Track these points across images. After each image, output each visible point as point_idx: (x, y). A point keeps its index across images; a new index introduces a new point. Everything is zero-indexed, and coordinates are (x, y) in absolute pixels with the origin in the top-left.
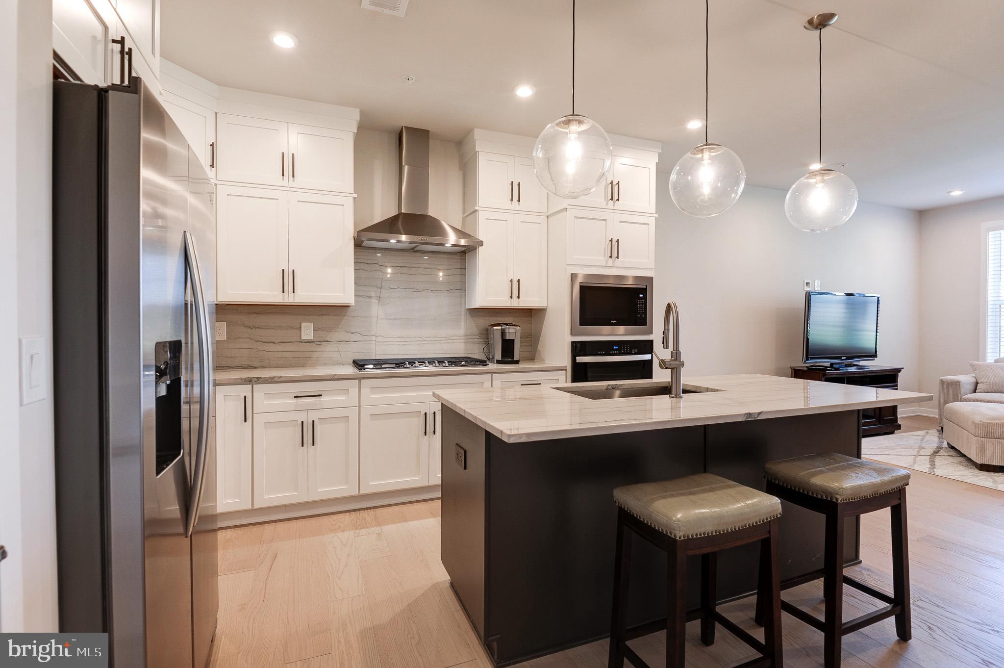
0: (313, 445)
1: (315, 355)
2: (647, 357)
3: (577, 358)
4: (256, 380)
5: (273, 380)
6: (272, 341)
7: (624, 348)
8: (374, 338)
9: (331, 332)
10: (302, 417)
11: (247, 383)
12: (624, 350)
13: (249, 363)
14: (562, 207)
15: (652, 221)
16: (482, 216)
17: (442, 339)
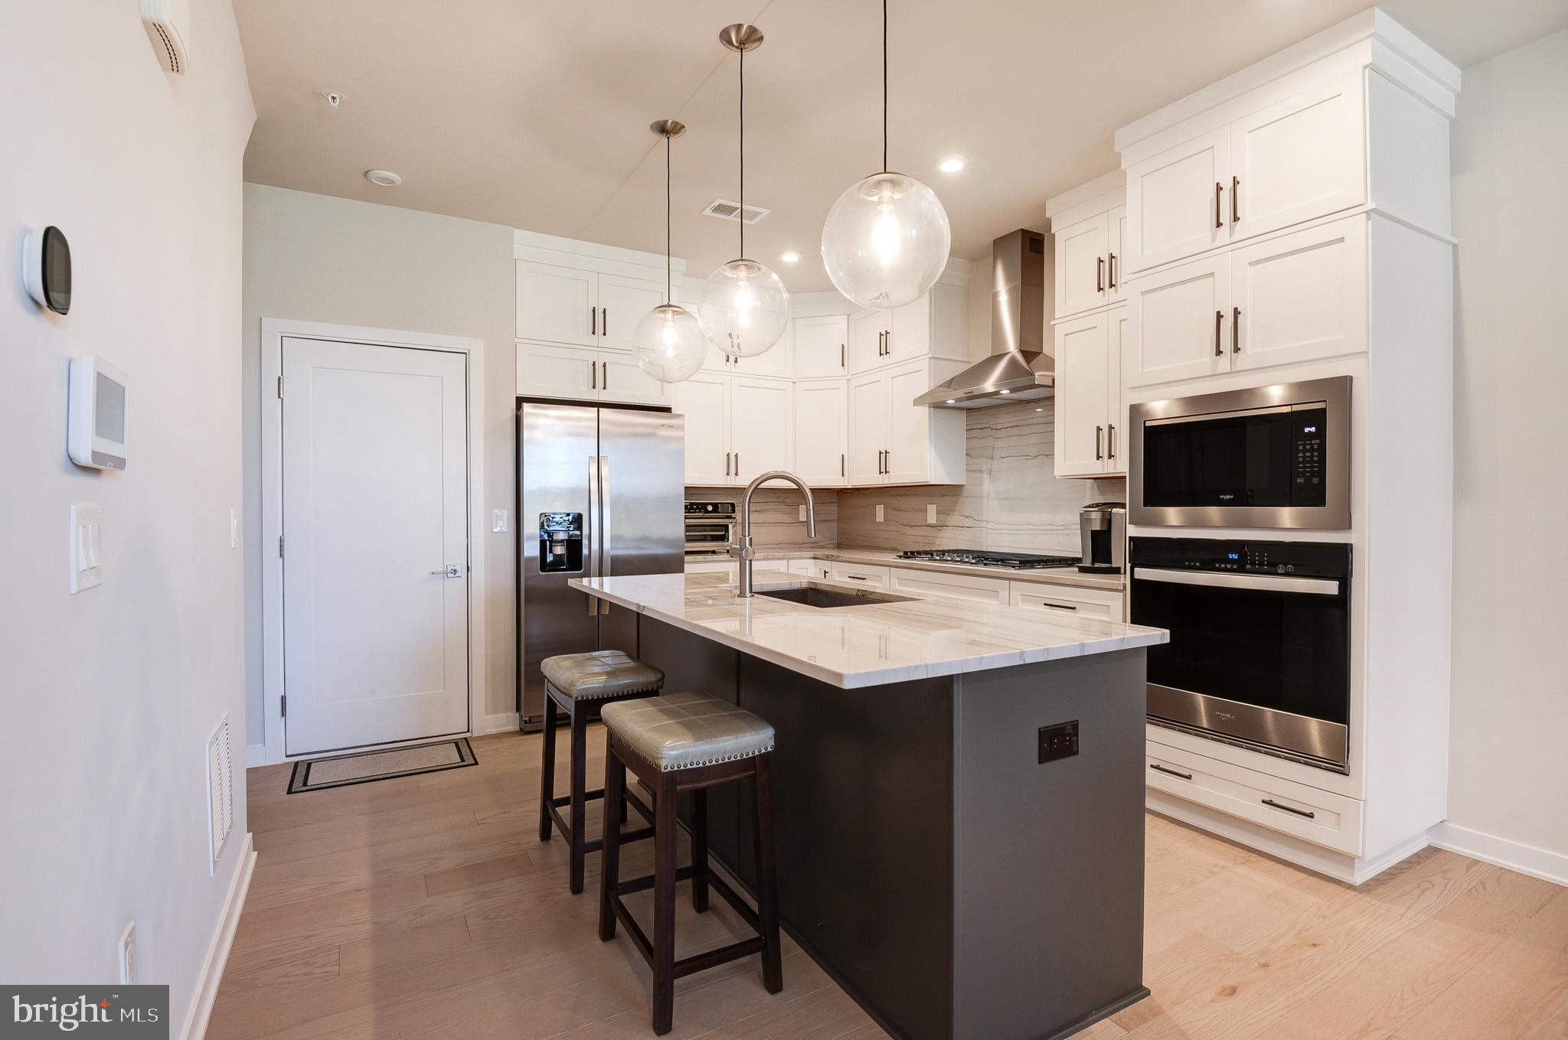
1: (937, 541)
3: (1136, 569)
6: (909, 524)
7: (1253, 560)
8: (985, 524)
9: (949, 515)
12: (1253, 564)
16: (1059, 332)
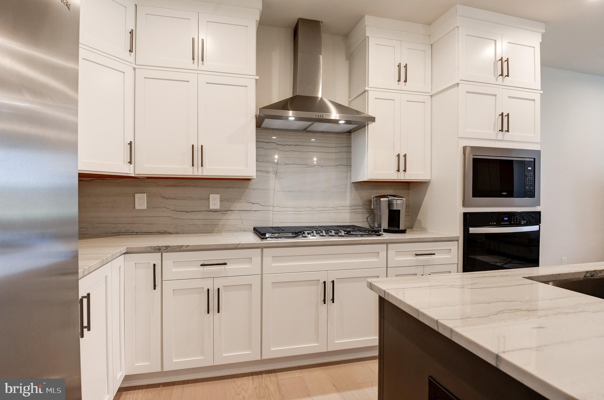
0: (219, 312)
1: (221, 223)
2: (535, 228)
3: (470, 229)
4: (165, 248)
5: (181, 249)
6: (185, 210)
7: (514, 220)
8: (271, 208)
9: (234, 202)
10: (208, 284)
11: (156, 251)
12: (514, 221)
13: (166, 229)
14: (454, 82)
15: (537, 97)
16: (372, 95)
17: (330, 209)
